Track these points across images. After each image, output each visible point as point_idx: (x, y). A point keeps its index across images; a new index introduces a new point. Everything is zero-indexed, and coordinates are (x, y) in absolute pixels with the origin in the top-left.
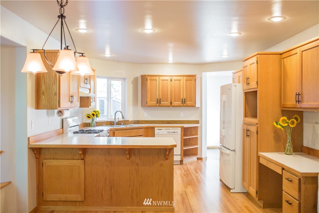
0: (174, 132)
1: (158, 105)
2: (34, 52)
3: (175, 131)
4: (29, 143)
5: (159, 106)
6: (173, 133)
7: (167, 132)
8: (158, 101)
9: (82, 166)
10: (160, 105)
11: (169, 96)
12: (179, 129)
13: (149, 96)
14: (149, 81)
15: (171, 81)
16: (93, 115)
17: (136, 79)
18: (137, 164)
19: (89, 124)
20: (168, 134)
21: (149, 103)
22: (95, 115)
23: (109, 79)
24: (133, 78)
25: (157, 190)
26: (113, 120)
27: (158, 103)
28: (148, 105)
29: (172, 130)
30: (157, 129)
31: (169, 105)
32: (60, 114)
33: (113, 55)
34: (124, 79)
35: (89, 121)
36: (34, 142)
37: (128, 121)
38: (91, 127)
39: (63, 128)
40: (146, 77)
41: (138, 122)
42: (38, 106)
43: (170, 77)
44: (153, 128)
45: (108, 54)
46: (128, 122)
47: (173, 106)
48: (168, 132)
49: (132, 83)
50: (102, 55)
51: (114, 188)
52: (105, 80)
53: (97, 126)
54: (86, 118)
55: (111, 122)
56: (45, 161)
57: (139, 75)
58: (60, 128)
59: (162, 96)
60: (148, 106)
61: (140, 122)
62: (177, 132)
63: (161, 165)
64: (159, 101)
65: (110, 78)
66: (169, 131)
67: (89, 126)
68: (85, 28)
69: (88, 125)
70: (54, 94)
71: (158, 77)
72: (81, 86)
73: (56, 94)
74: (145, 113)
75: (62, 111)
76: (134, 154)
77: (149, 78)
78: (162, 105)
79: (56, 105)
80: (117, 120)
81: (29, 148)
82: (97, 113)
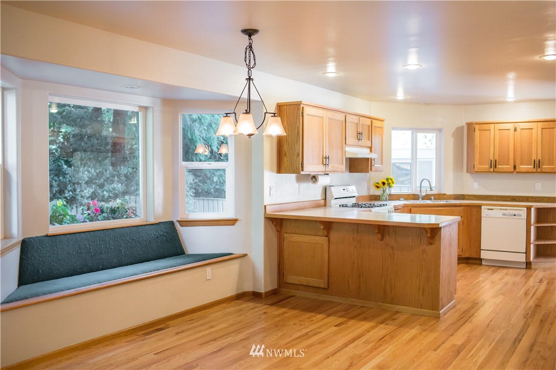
0: (515, 215)
1: (492, 170)
2: (227, 116)
3: (516, 212)
4: (265, 213)
5: (494, 172)
6: (511, 215)
7: (501, 215)
8: (492, 163)
9: (326, 245)
10: (496, 170)
11: (511, 156)
12: (523, 210)
13: (478, 156)
14: (477, 133)
15: (515, 130)
16: (384, 183)
17: (459, 130)
18: (392, 248)
19: (379, 196)
20: (504, 217)
21: (478, 167)
22: (386, 184)
23: (414, 132)
24: (455, 129)
25: (418, 285)
26: (418, 193)
27: (492, 167)
28: (476, 169)
29: (510, 211)
30: (485, 208)
31: (511, 171)
32: (314, 179)
33: (409, 97)
34: (440, 130)
35: (378, 192)
36: (274, 212)
37: (445, 194)
38: (382, 201)
39: (326, 199)
40: (474, 125)
41: (462, 197)
42: (280, 169)
43: (513, 124)
44: (479, 207)
45: (400, 95)
46: (445, 196)
47: (517, 172)
48: (504, 215)
49: (453, 135)
50: (393, 97)
51: (363, 276)
52: (408, 133)
53: (389, 200)
54: (374, 187)
55: (414, 195)
56: (286, 235)
57: (463, 123)
58: (320, 199)
59: (499, 155)
60: (476, 172)
61: (466, 197)
62: (520, 216)
63: (424, 251)
64: (494, 164)
65: (416, 130)
66: (505, 212)
67: (379, 200)
68: (335, 71)
69: (378, 198)
70: (296, 155)
71: (493, 125)
72: (347, 143)
73: (298, 155)
74: (474, 183)
75: (316, 176)
76: (389, 234)
77: (477, 127)
78: (499, 171)
79: (299, 169)
80: (424, 194)
81: (265, 218)
82: (390, 181)
